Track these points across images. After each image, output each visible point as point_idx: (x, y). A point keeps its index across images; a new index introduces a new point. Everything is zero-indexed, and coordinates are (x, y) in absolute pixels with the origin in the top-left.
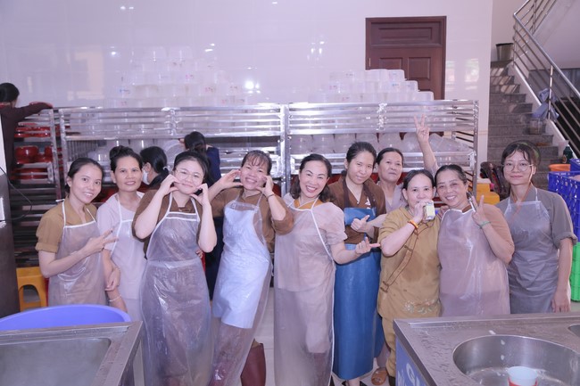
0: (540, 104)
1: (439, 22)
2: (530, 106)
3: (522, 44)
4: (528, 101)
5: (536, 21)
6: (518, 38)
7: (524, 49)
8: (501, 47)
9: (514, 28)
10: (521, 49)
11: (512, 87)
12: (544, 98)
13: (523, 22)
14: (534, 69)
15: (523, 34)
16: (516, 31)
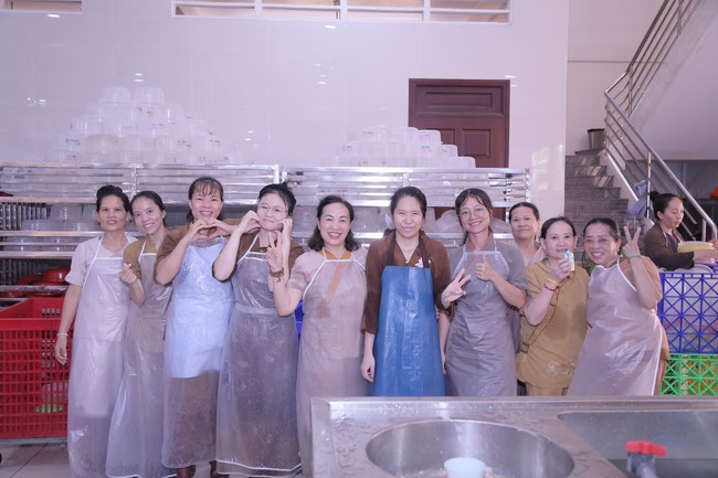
0: (637, 199)
1: (501, 87)
2: (625, 202)
3: (616, 128)
4: (623, 196)
5: (632, 100)
6: (611, 121)
7: (619, 134)
8: (593, 133)
9: (606, 107)
10: (615, 134)
11: (604, 179)
12: (641, 191)
13: (618, 102)
14: (631, 159)
15: (617, 116)
16: (609, 112)
